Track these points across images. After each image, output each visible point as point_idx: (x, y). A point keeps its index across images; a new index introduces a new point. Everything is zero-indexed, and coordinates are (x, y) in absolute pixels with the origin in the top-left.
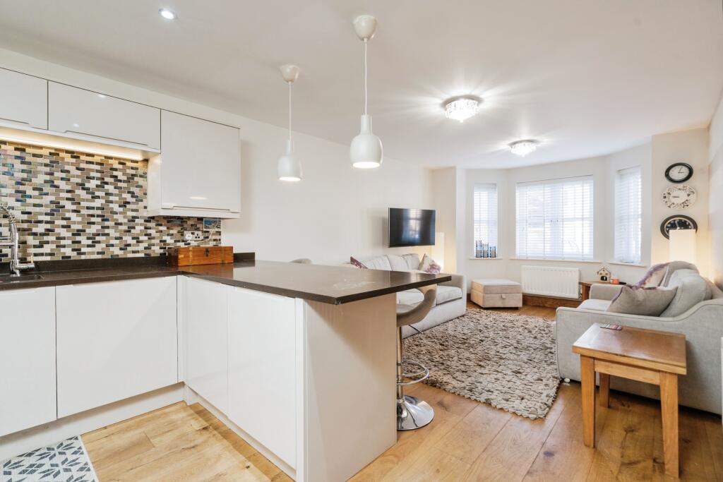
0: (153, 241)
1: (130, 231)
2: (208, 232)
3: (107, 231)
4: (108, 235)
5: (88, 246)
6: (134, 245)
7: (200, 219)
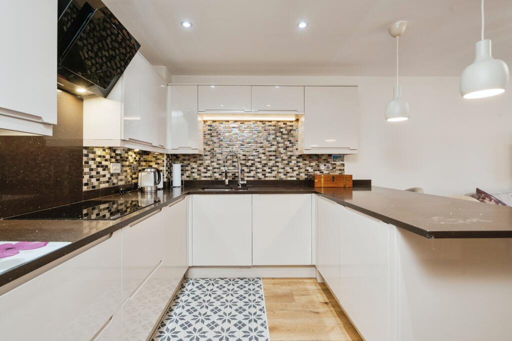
0: (301, 170)
1: (288, 164)
2: (335, 164)
3: (277, 164)
4: (278, 166)
5: (269, 173)
6: (291, 173)
7: (330, 155)
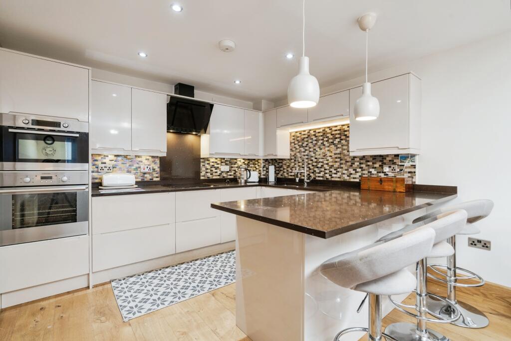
0: (364, 172)
1: (352, 166)
2: (403, 165)
3: (342, 166)
4: (342, 168)
6: (354, 174)
7: (397, 156)
